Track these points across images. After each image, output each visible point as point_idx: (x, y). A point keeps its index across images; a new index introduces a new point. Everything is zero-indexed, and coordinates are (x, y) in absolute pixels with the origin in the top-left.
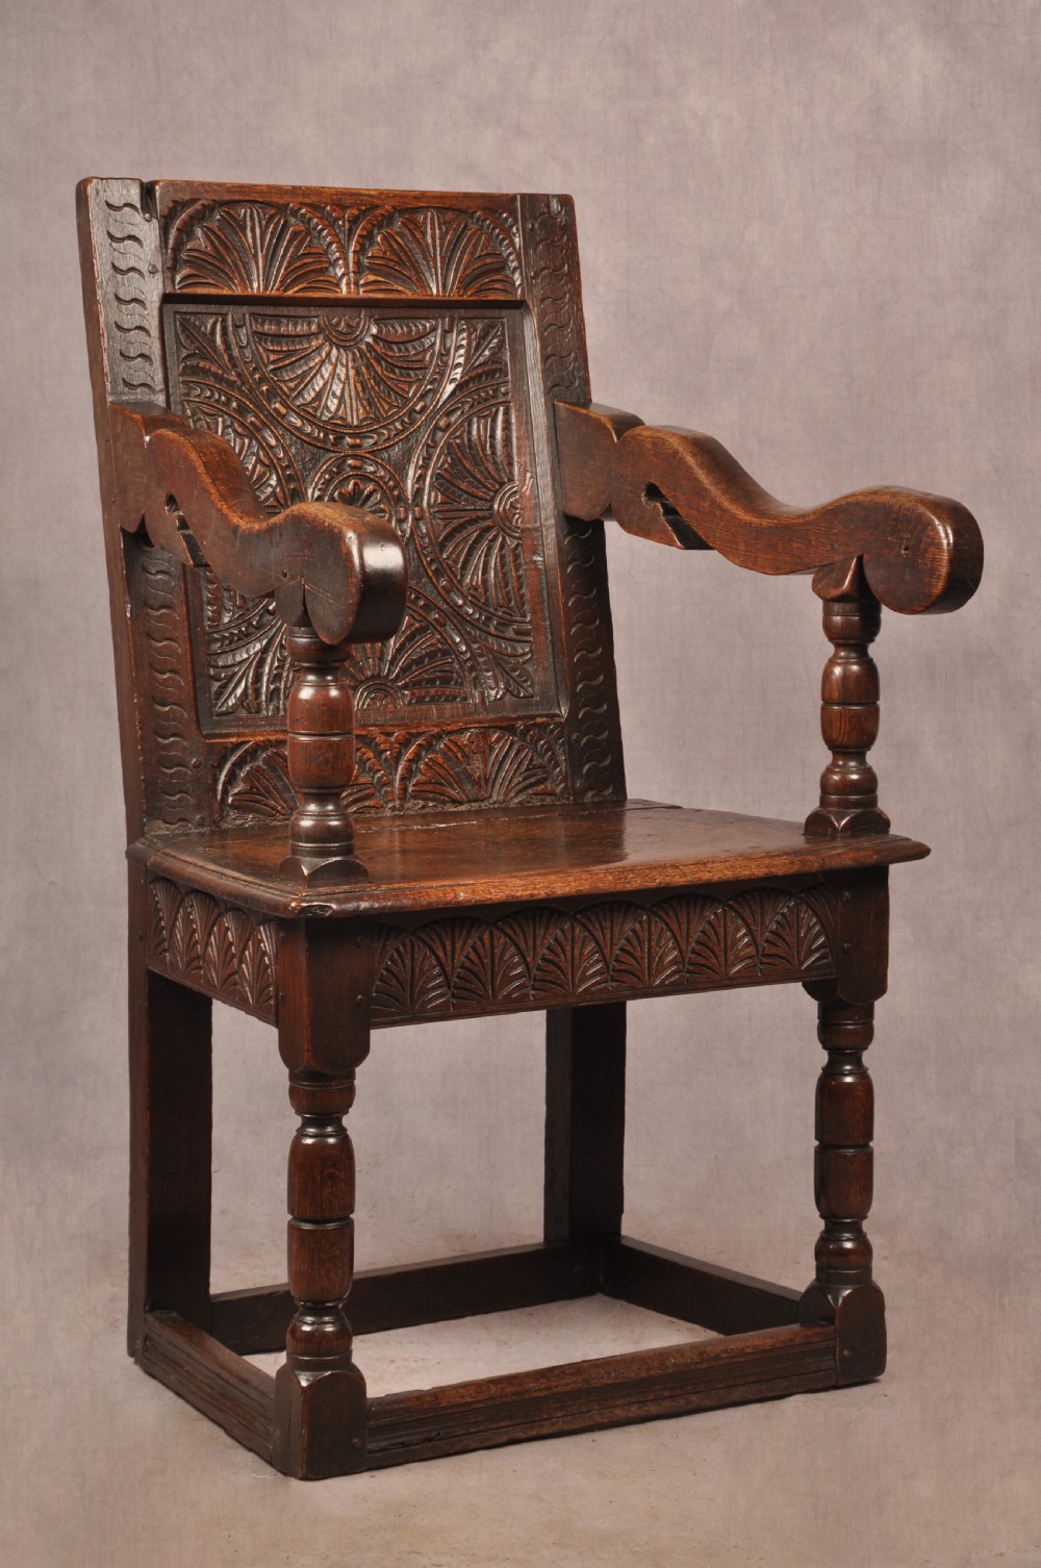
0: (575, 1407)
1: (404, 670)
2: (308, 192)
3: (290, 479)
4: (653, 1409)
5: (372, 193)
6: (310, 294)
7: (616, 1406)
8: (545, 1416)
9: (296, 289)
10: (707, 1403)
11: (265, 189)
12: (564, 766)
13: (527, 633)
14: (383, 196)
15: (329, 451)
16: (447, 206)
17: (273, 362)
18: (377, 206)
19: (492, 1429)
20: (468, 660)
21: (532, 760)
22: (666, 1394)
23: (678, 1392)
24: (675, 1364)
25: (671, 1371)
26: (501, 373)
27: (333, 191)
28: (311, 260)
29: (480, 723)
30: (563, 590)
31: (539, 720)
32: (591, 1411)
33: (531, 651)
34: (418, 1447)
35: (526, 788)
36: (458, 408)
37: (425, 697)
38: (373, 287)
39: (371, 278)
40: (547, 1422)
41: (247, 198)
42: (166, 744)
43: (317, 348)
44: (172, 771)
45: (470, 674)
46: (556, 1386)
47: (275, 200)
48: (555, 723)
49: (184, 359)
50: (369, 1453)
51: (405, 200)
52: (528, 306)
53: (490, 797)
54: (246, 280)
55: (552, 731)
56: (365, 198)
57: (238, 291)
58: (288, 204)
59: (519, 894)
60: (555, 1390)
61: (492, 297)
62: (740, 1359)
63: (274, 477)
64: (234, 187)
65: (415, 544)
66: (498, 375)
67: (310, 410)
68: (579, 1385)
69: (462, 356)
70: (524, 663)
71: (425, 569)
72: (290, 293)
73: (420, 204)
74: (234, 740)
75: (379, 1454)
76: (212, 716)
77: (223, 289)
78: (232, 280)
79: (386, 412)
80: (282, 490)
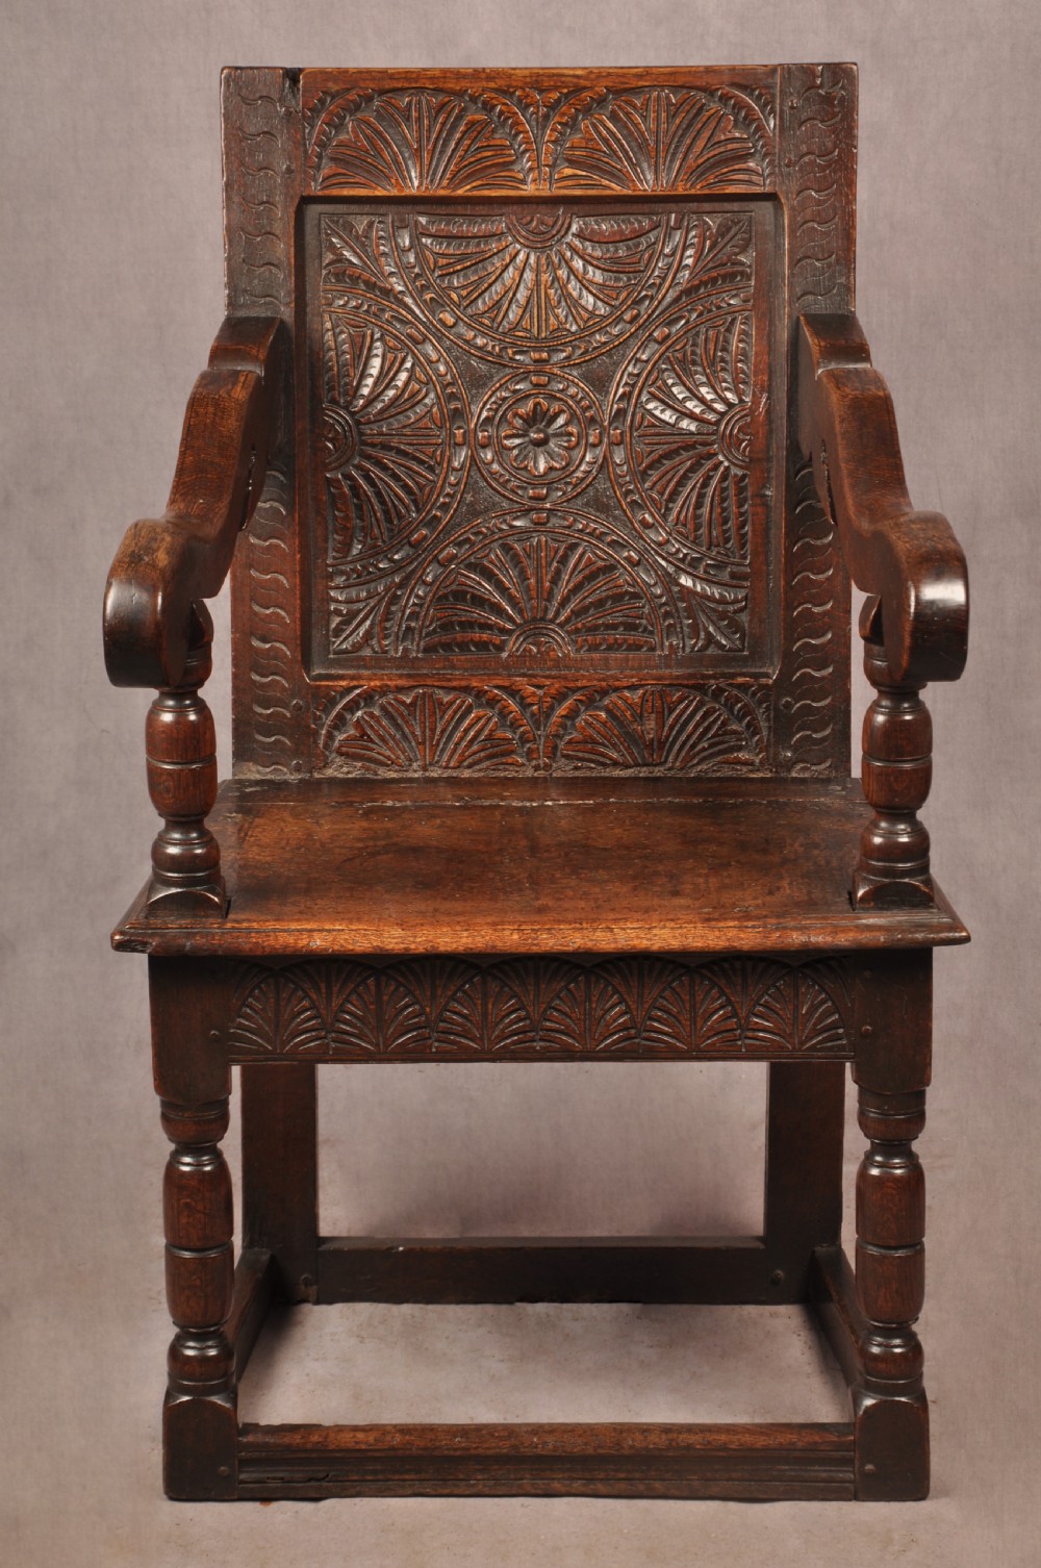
0: (500, 1472)
1: (576, 614)
2: (493, 74)
3: (452, 397)
4: (601, 1487)
5: (579, 72)
6: (486, 193)
7: (554, 1479)
8: (461, 1477)
9: (468, 187)
10: (674, 1492)
11: (437, 73)
12: (765, 733)
13: (744, 577)
14: (593, 76)
15: (505, 366)
16: (680, 83)
17: (441, 268)
18: (584, 88)
19: (394, 1480)
20: (664, 604)
21: (724, 724)
22: (622, 1476)
23: (637, 1475)
24: (631, 1447)
25: (626, 1452)
26: (742, 276)
27: (527, 72)
28: (490, 154)
29: (659, 680)
30: (786, 533)
31: (740, 680)
32: (522, 1479)
33: (746, 598)
34: (301, 1485)
35: (712, 756)
36: (682, 317)
37: (601, 644)
38: (570, 183)
39: (568, 171)
40: (464, 1483)
41: (414, 85)
42: (264, 684)
43: (499, 252)
44: (269, 712)
45: (664, 621)
46: (475, 1448)
47: (450, 85)
48: (760, 685)
49: (328, 265)
50: (240, 1483)
51: (624, 80)
52: (780, 200)
53: (666, 761)
54: (405, 178)
55: (754, 694)
56: (569, 79)
57: (394, 192)
58: (466, 91)
59: (390, 947)
60: (473, 1452)
61: (731, 189)
62: (721, 1454)
63: (432, 395)
64: (399, 73)
65: (609, 472)
66: (739, 278)
67: (486, 322)
68: (505, 1451)
69: (690, 256)
70: (735, 612)
71: (619, 501)
72: (460, 192)
73: (641, 83)
74: (344, 683)
75: (251, 1485)
76: (329, 653)
77: (375, 189)
78: (388, 178)
79: (586, 322)
80: (441, 410)
